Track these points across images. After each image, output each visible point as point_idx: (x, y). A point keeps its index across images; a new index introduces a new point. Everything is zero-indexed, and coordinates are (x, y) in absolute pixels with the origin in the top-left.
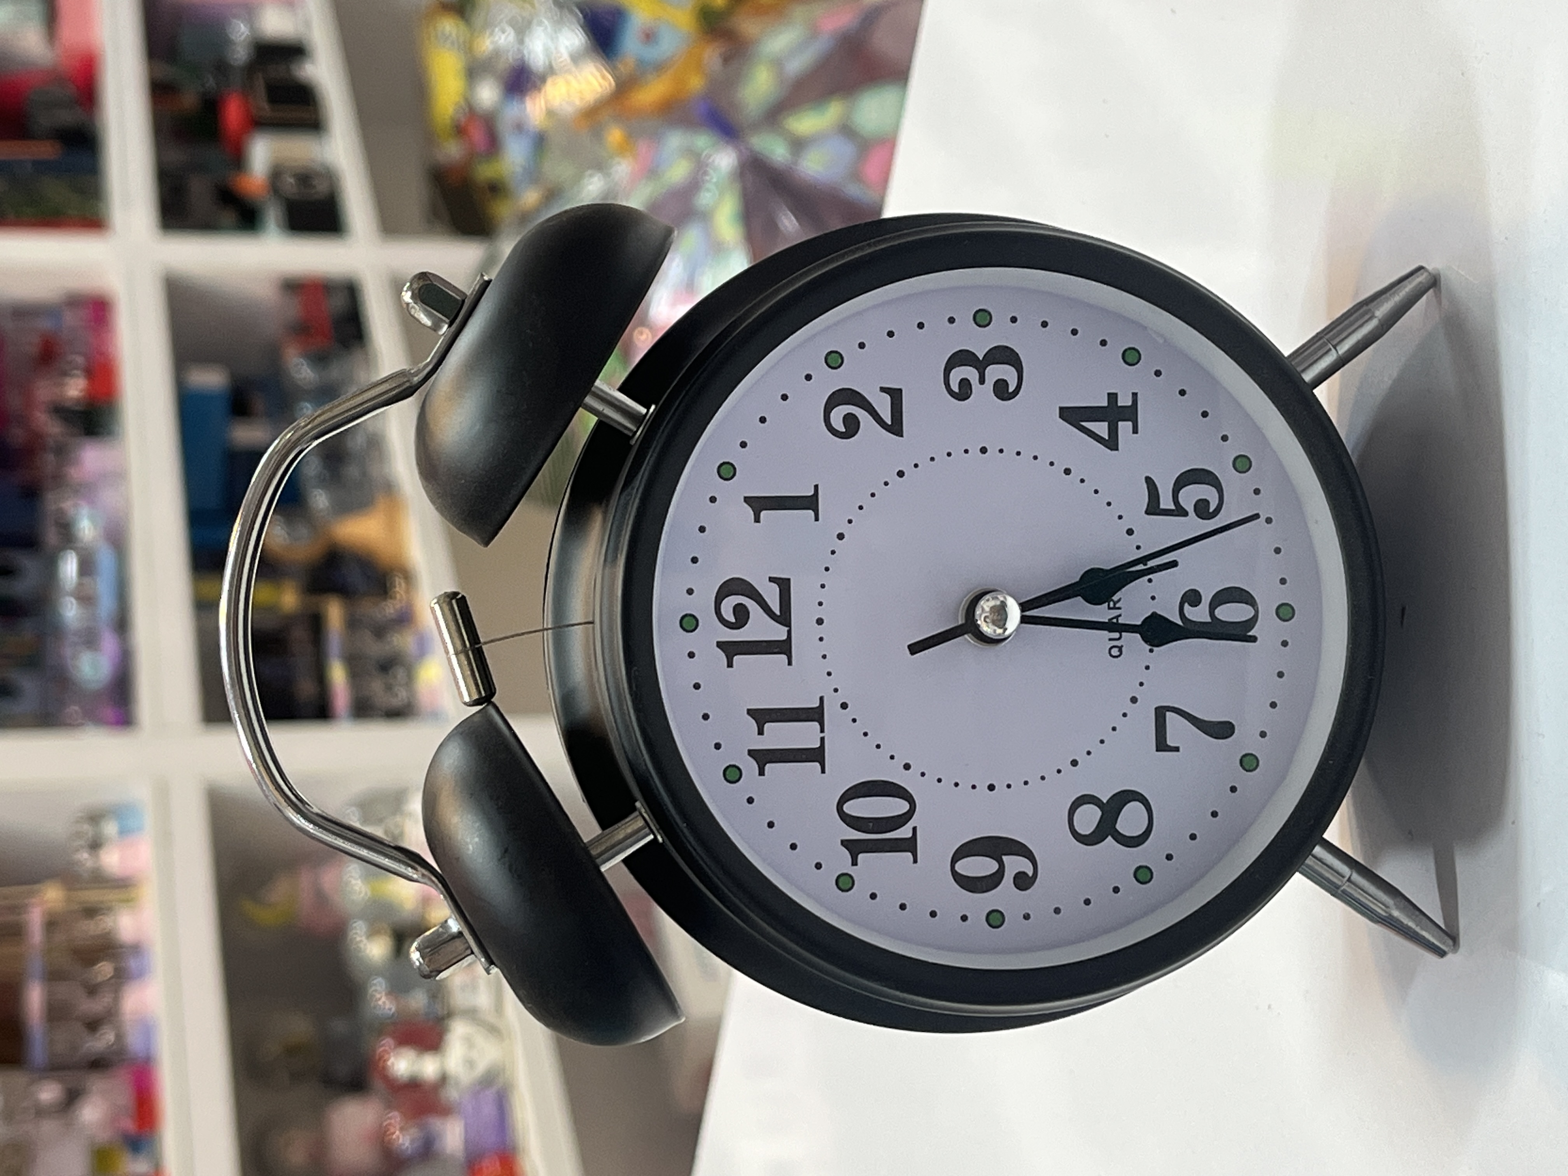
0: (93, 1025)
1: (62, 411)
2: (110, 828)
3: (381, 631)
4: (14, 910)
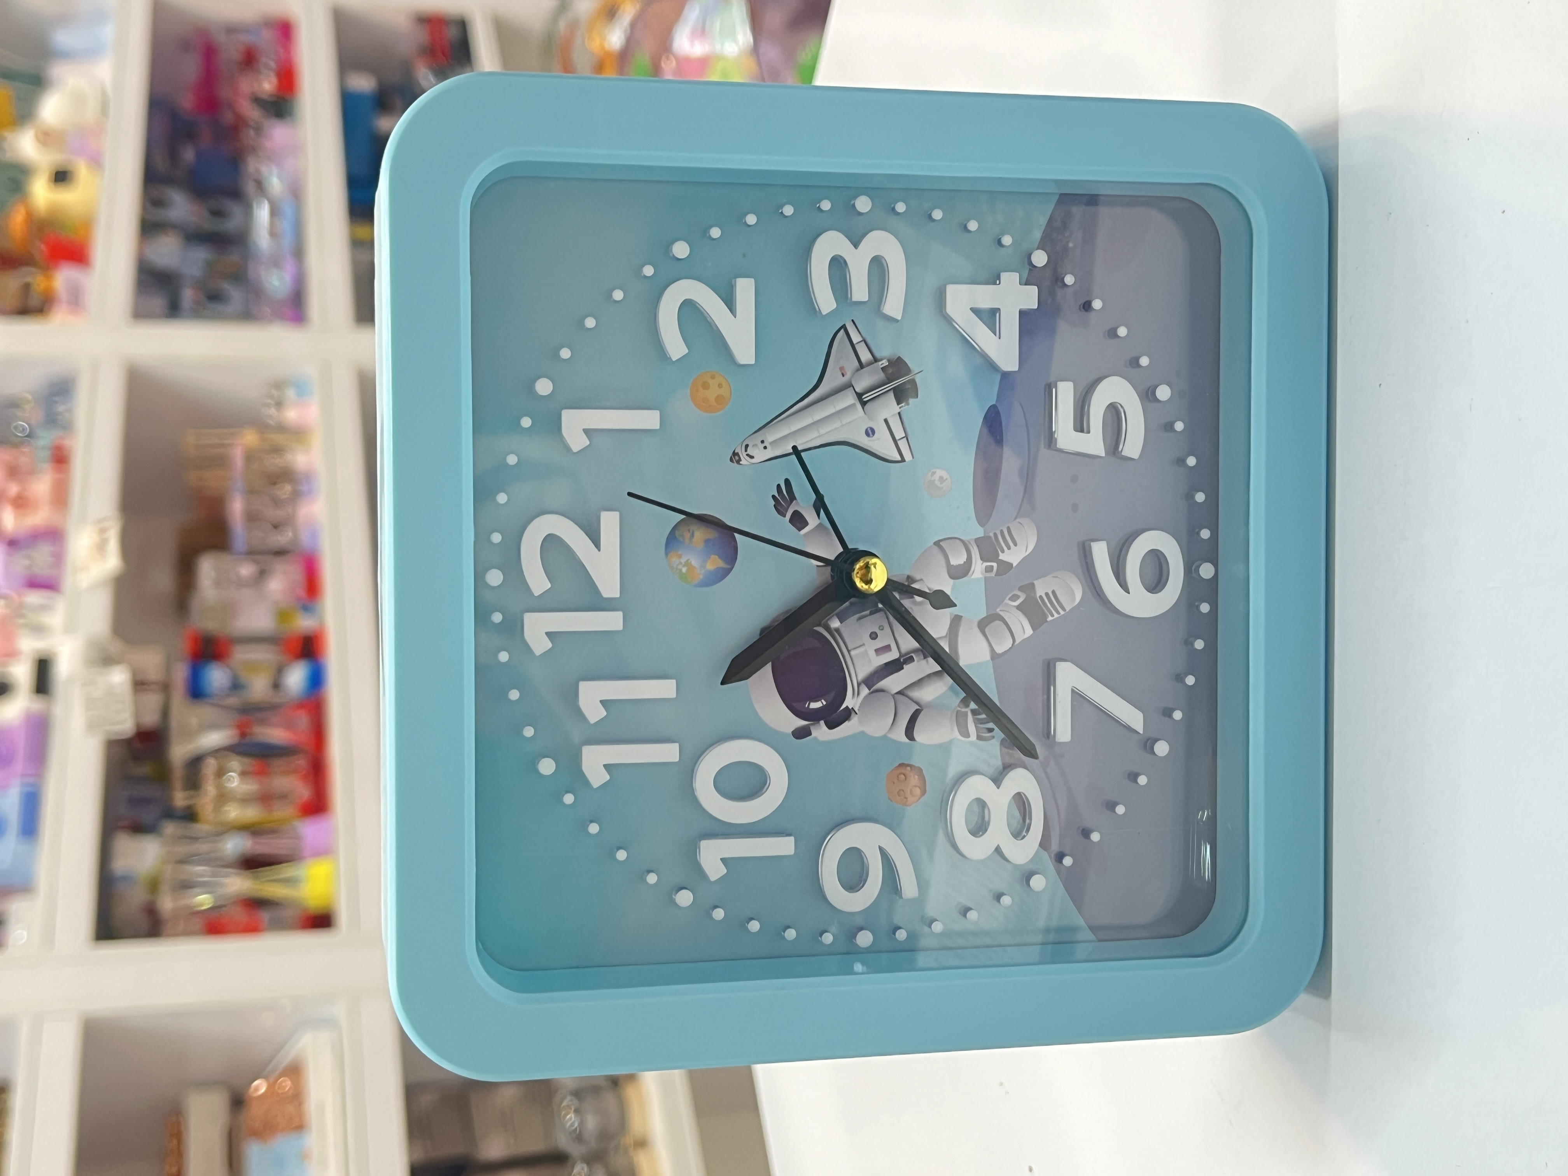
0: (277, 526)
1: (258, 101)
2: (291, 394)
4: (223, 446)
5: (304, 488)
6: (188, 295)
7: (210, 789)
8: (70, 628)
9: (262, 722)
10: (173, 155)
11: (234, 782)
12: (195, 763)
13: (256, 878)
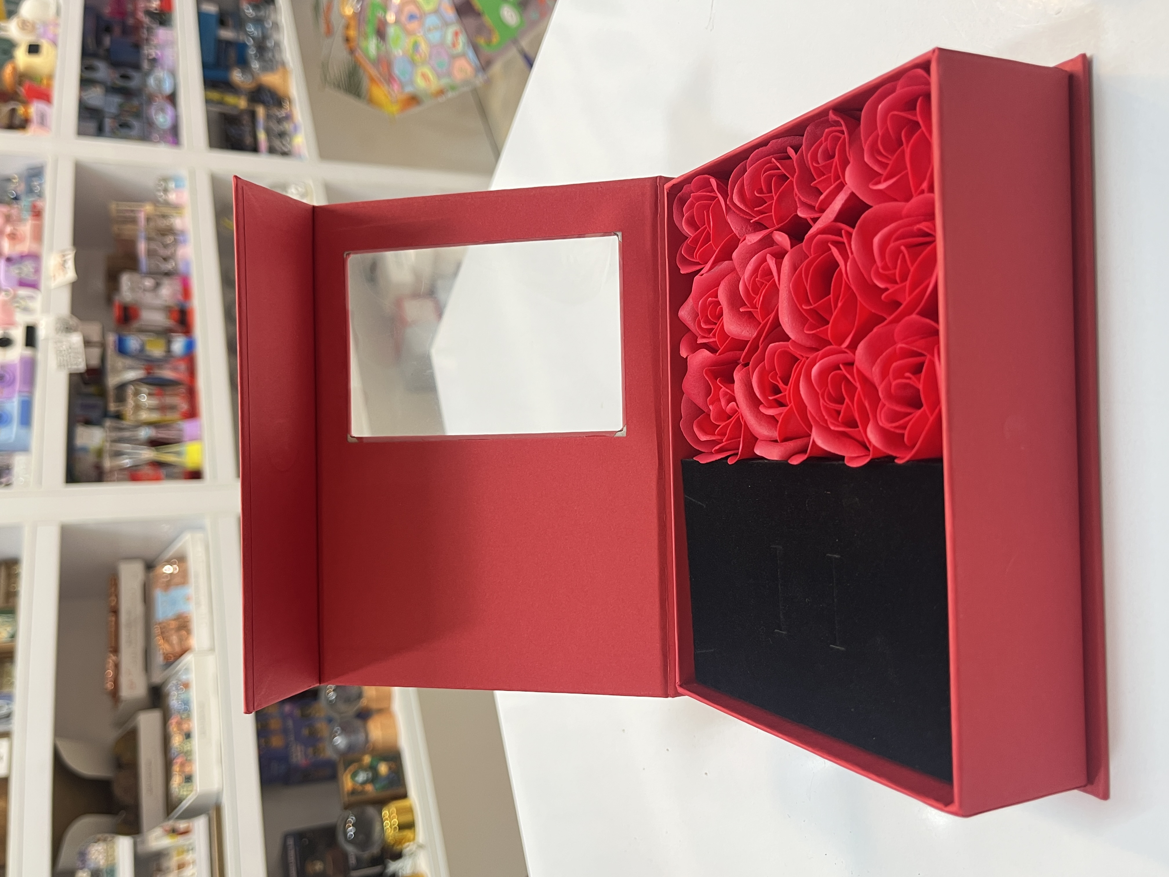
0: (166, 259)
1: (149, 13)
2: (172, 185)
3: (280, 121)
4: (132, 211)
5: (181, 238)
6: (108, 123)
7: (131, 402)
8: (46, 310)
9: (160, 367)
10: (99, 42)
11: (144, 399)
12: (122, 387)
13: (157, 450)
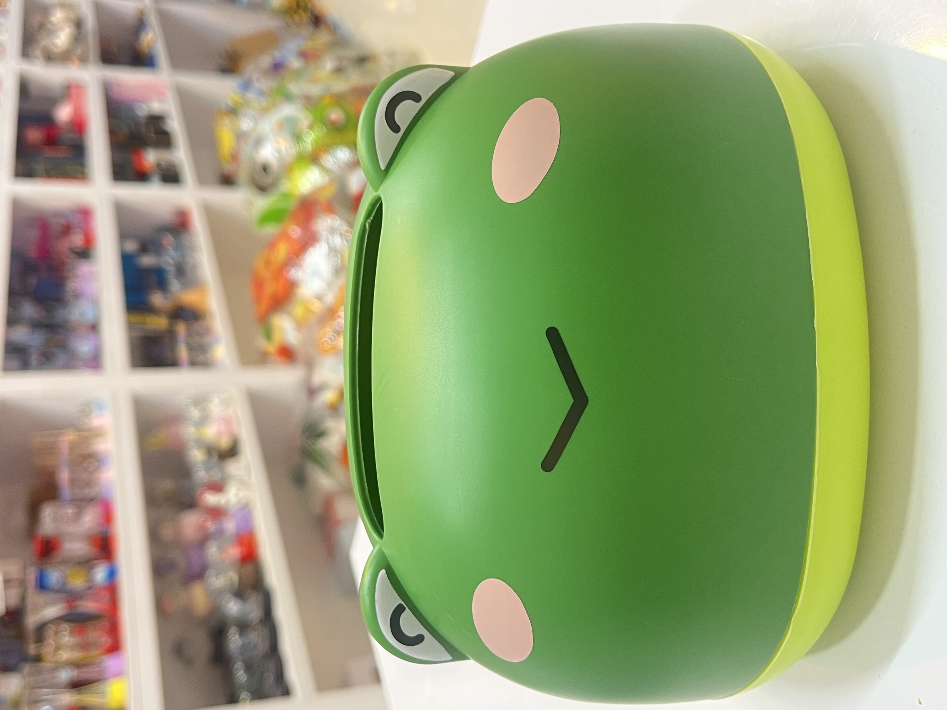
0: (89, 484)
1: (73, 250)
2: (94, 409)
3: (200, 334)
4: (54, 440)
5: (103, 463)
6: (34, 359)
7: (50, 642)
9: (82, 600)
10: (24, 281)
11: (65, 638)
12: (41, 628)
13: (79, 693)
